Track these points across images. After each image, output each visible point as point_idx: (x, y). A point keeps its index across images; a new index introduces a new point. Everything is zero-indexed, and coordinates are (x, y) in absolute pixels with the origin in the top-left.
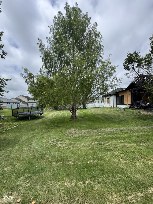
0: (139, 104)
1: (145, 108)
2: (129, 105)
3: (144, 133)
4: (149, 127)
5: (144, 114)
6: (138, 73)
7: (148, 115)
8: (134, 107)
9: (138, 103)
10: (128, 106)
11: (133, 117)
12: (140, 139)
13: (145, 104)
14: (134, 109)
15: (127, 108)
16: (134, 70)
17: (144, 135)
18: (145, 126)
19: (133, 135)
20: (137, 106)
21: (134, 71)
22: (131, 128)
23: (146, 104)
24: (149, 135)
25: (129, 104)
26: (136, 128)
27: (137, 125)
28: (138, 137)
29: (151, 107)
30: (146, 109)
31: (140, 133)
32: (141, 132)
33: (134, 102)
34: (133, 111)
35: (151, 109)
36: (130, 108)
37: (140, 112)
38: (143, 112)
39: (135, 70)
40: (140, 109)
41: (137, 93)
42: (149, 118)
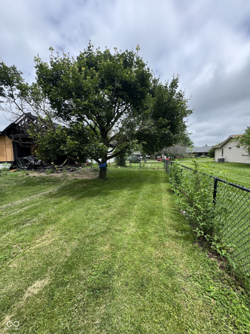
0: (26, 161)
1: (35, 168)
2: (10, 165)
3: (30, 207)
4: (39, 195)
5: (35, 176)
6: (21, 108)
7: (39, 178)
8: (19, 167)
9: (25, 159)
10: (8, 166)
11: (15, 184)
12: (24, 218)
13: (36, 161)
14: (19, 171)
15: (5, 170)
16: (13, 100)
17: (30, 210)
18: (34, 194)
19: (11, 216)
20: (24, 165)
21: (14, 102)
22: (10, 204)
23: (38, 161)
24: (37, 207)
25: (8, 162)
26: (18, 202)
27: (21, 196)
28: (21, 215)
29: (43, 166)
30: (37, 169)
31: (24, 208)
32: (27, 205)
33: (18, 159)
34: (16, 173)
35: (44, 168)
36: (11, 168)
37: (28, 174)
38: (33, 174)
39: (15, 100)
40: (28, 169)
41: (21, 143)
42: (41, 182)
